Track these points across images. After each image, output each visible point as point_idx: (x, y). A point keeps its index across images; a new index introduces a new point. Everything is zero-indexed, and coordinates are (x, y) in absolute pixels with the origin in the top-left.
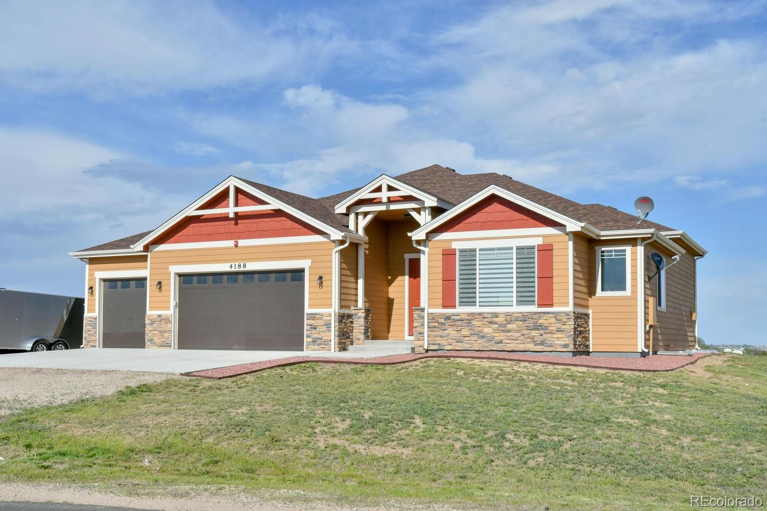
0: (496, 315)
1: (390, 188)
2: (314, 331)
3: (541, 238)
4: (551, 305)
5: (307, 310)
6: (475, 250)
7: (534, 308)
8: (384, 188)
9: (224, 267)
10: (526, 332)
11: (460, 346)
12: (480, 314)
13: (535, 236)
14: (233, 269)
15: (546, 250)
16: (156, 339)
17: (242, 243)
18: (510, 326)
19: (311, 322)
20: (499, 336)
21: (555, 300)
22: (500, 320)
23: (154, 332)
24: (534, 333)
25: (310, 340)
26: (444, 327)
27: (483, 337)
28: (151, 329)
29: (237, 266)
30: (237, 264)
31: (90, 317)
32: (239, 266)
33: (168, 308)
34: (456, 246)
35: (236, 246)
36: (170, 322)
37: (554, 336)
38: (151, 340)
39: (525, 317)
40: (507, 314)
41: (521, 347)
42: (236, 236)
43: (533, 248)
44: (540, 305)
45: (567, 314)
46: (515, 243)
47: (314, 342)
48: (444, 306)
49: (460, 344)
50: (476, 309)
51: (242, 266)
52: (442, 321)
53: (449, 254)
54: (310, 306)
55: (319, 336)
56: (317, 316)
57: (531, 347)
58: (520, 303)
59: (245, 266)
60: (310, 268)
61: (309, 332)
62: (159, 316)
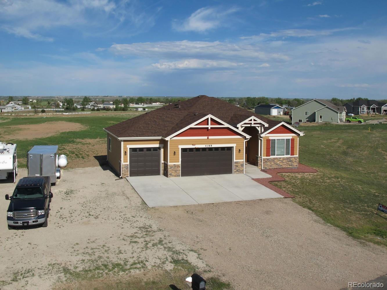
0: (280, 158)
1: (255, 120)
2: (237, 167)
3: (291, 137)
4: (293, 155)
5: (235, 161)
6: (275, 140)
7: (289, 156)
8: (253, 120)
9: (203, 146)
10: (288, 162)
11: (271, 168)
12: (276, 158)
13: (290, 136)
14: (207, 147)
15: (293, 140)
16: (173, 174)
17: (210, 137)
18: (284, 161)
19: (236, 164)
20: (281, 164)
21: (294, 153)
22: (281, 159)
23: (173, 171)
24: (290, 163)
25: (236, 170)
26: (267, 162)
27: (277, 164)
28: (171, 170)
29: (208, 146)
30: (208, 145)
31: (125, 165)
32: (209, 146)
33: (179, 162)
34: (270, 138)
35: (208, 138)
36: (179, 167)
37: (294, 163)
38: (171, 174)
39: (287, 158)
40: (283, 158)
41: (287, 167)
42: (208, 135)
43: (289, 139)
44: (291, 155)
45: (297, 157)
46: (285, 138)
47: (237, 171)
48: (267, 156)
49: (271, 167)
50: (275, 157)
51: (210, 146)
52: (266, 160)
53: (268, 141)
54: (236, 159)
55: (238, 169)
56: (238, 162)
57: (289, 166)
58: (286, 154)
59: (211, 146)
60: (236, 146)
61: (235, 168)
62: (174, 165)
